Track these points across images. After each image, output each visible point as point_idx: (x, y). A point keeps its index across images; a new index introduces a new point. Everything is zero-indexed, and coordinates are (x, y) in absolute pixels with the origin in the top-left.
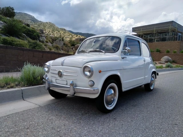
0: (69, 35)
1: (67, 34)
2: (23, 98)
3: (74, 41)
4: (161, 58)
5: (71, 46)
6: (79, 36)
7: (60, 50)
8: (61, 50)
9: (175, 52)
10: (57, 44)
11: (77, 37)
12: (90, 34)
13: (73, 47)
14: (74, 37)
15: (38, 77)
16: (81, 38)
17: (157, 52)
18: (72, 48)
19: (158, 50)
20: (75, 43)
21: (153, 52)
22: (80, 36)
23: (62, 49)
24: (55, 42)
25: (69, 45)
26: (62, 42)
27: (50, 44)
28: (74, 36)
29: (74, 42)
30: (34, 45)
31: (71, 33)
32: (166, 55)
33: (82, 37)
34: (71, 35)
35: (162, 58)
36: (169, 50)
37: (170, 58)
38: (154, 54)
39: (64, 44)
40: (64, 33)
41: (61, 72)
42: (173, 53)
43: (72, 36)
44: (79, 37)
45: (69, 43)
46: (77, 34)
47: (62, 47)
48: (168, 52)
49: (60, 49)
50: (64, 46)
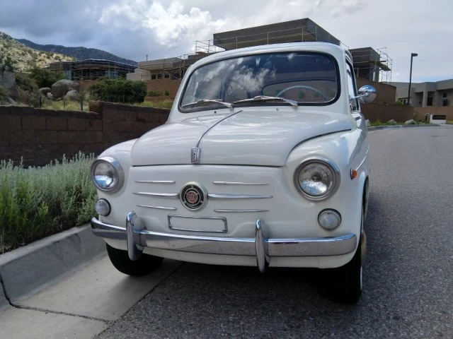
0: (23, 54)
1: (16, 50)
2: (8, 299)
3: (49, 71)
5: (40, 87)
6: (55, 55)
7: (8, 101)
8: (11, 99)
11: (48, 58)
12: (90, 50)
13: (49, 88)
14: (39, 58)
15: (39, 205)
16: (65, 61)
18: (45, 93)
20: (52, 78)
22: (60, 55)
23: (15, 98)
25: (33, 83)
26: (11, 74)
28: (40, 55)
29: (47, 74)
31: (29, 49)
33: (66, 58)
34: (30, 52)
39: (18, 81)
40: (5, 46)
41: (195, 187)
43: (35, 57)
44: (56, 58)
45: (32, 76)
46: (48, 49)
47: (13, 89)
49: (5, 96)
50: (19, 88)
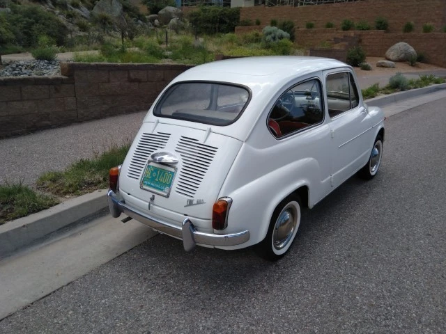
4: (387, 50)
5: (149, 14)
9: (427, 30)
10: (103, 9)
17: (378, 28)
18: (152, 20)
19: (381, 23)
21: (368, 29)
24: (99, 6)
26: (118, 3)
27: (85, 9)
30: (27, 19)
32: (402, 39)
35: (389, 50)
36: (412, 22)
37: (412, 50)
38: (369, 37)
39: (125, 8)
42: (422, 33)
47: (120, 17)
48: (409, 28)
49: (112, 24)
50: (126, 15)
